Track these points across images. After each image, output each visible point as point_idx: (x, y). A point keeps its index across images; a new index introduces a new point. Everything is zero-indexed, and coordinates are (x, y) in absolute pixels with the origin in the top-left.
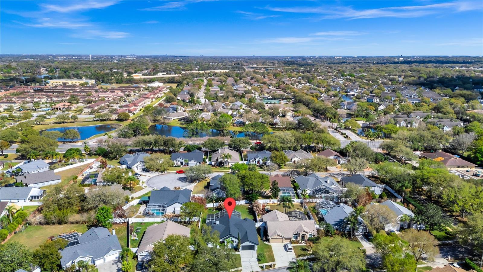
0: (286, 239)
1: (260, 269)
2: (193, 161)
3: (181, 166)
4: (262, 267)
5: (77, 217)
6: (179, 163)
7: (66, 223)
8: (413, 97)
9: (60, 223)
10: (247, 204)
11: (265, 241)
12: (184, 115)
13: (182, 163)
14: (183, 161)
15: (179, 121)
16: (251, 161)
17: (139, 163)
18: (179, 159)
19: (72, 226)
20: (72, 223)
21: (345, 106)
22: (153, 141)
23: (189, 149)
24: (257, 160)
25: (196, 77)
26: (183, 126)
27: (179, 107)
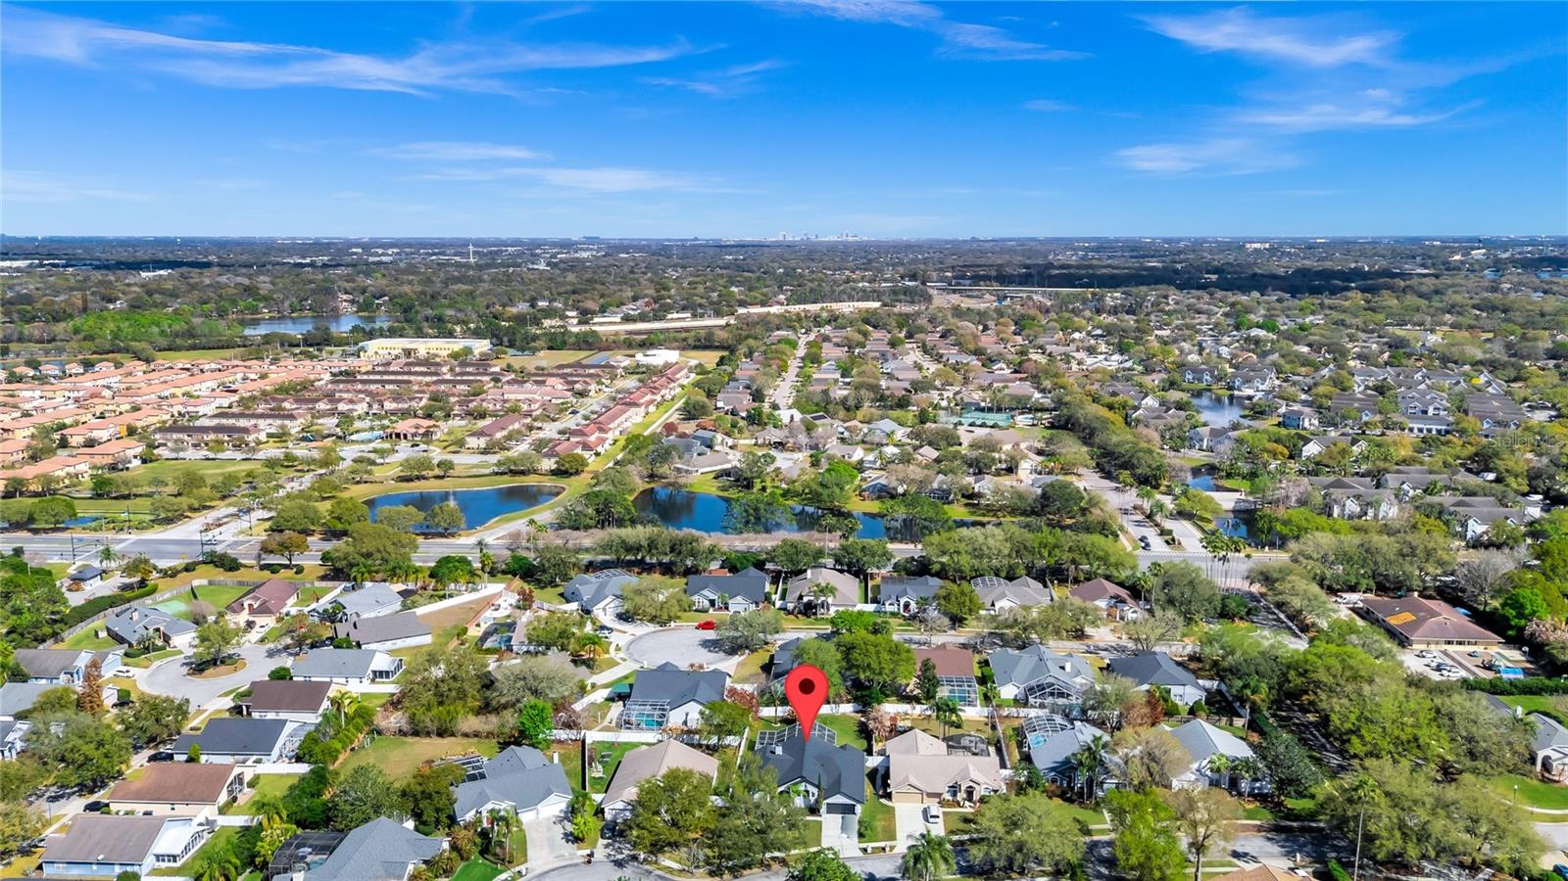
0: (930, 795)
1: (861, 854)
2: (739, 599)
3: (711, 611)
4: (865, 850)
5: (472, 723)
6: (707, 603)
7: (453, 735)
8: (1431, 412)
9: (441, 734)
10: (857, 712)
11: (882, 797)
12: (729, 461)
13: (712, 603)
14: (716, 597)
15: (715, 478)
16: (887, 603)
17: (609, 599)
18: (705, 592)
19: (465, 741)
20: (466, 735)
21: (1202, 440)
22: (645, 543)
23: (732, 566)
24: (903, 601)
25: (778, 329)
26: (725, 494)
27: (719, 437)
